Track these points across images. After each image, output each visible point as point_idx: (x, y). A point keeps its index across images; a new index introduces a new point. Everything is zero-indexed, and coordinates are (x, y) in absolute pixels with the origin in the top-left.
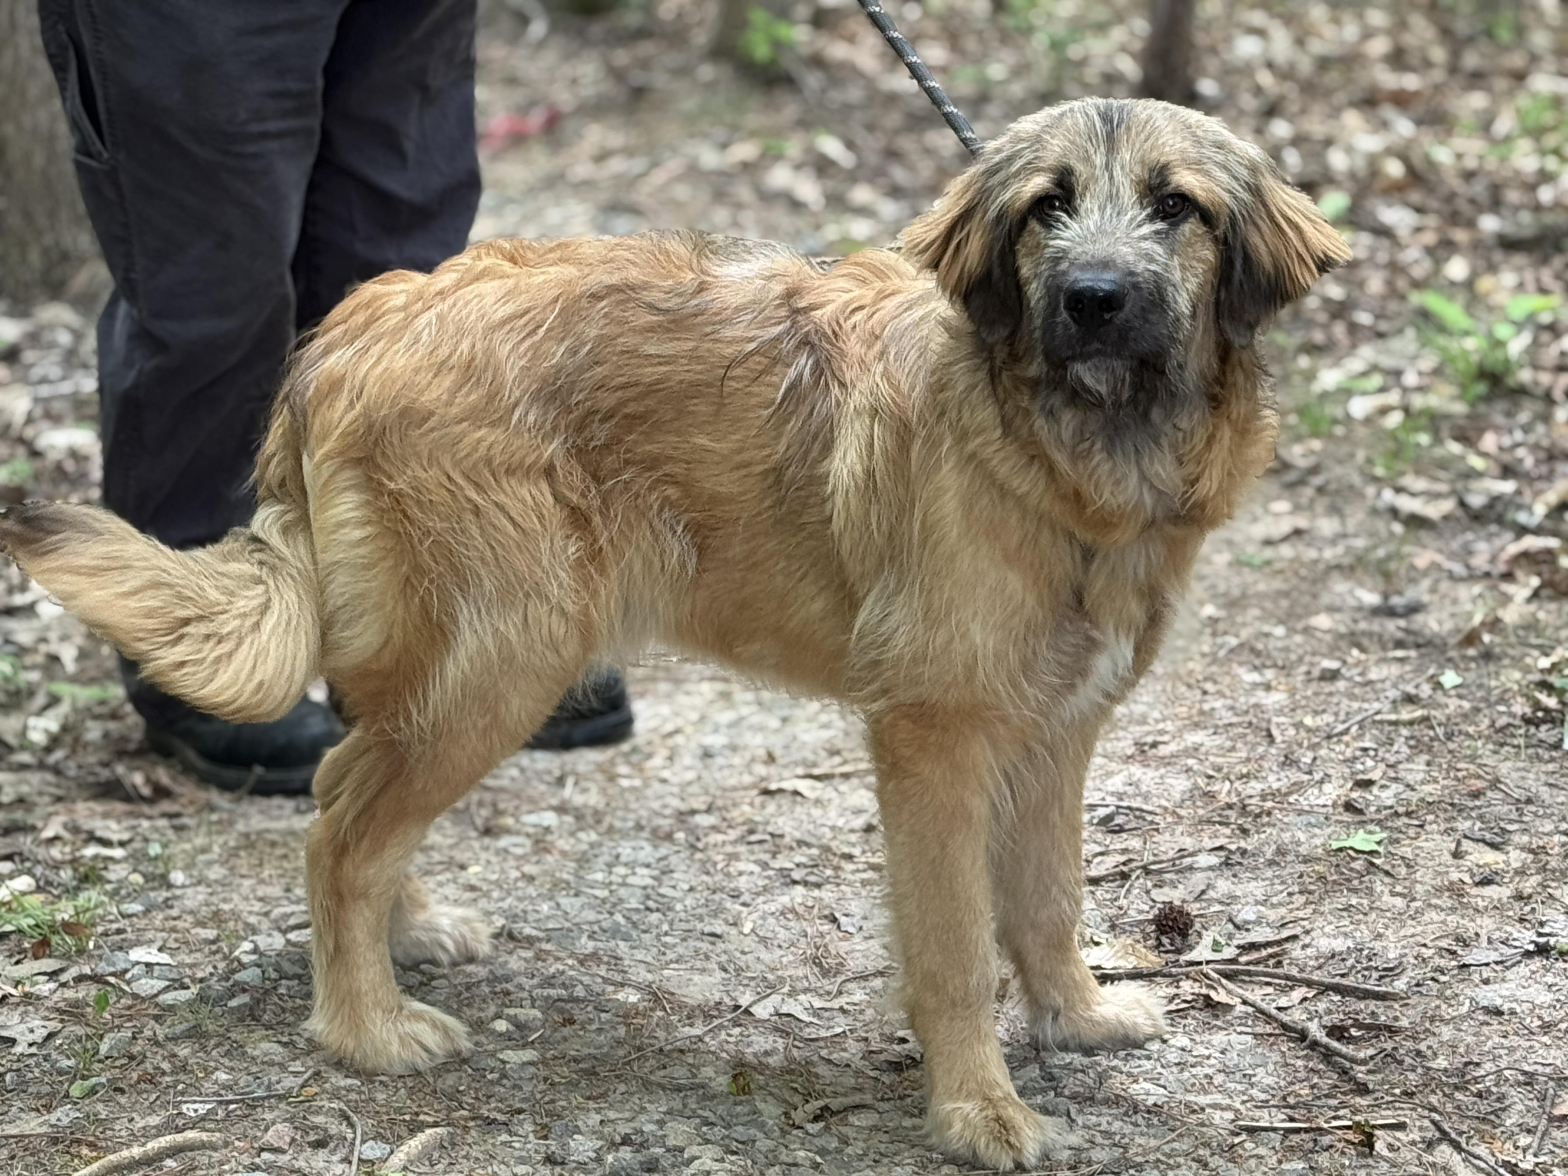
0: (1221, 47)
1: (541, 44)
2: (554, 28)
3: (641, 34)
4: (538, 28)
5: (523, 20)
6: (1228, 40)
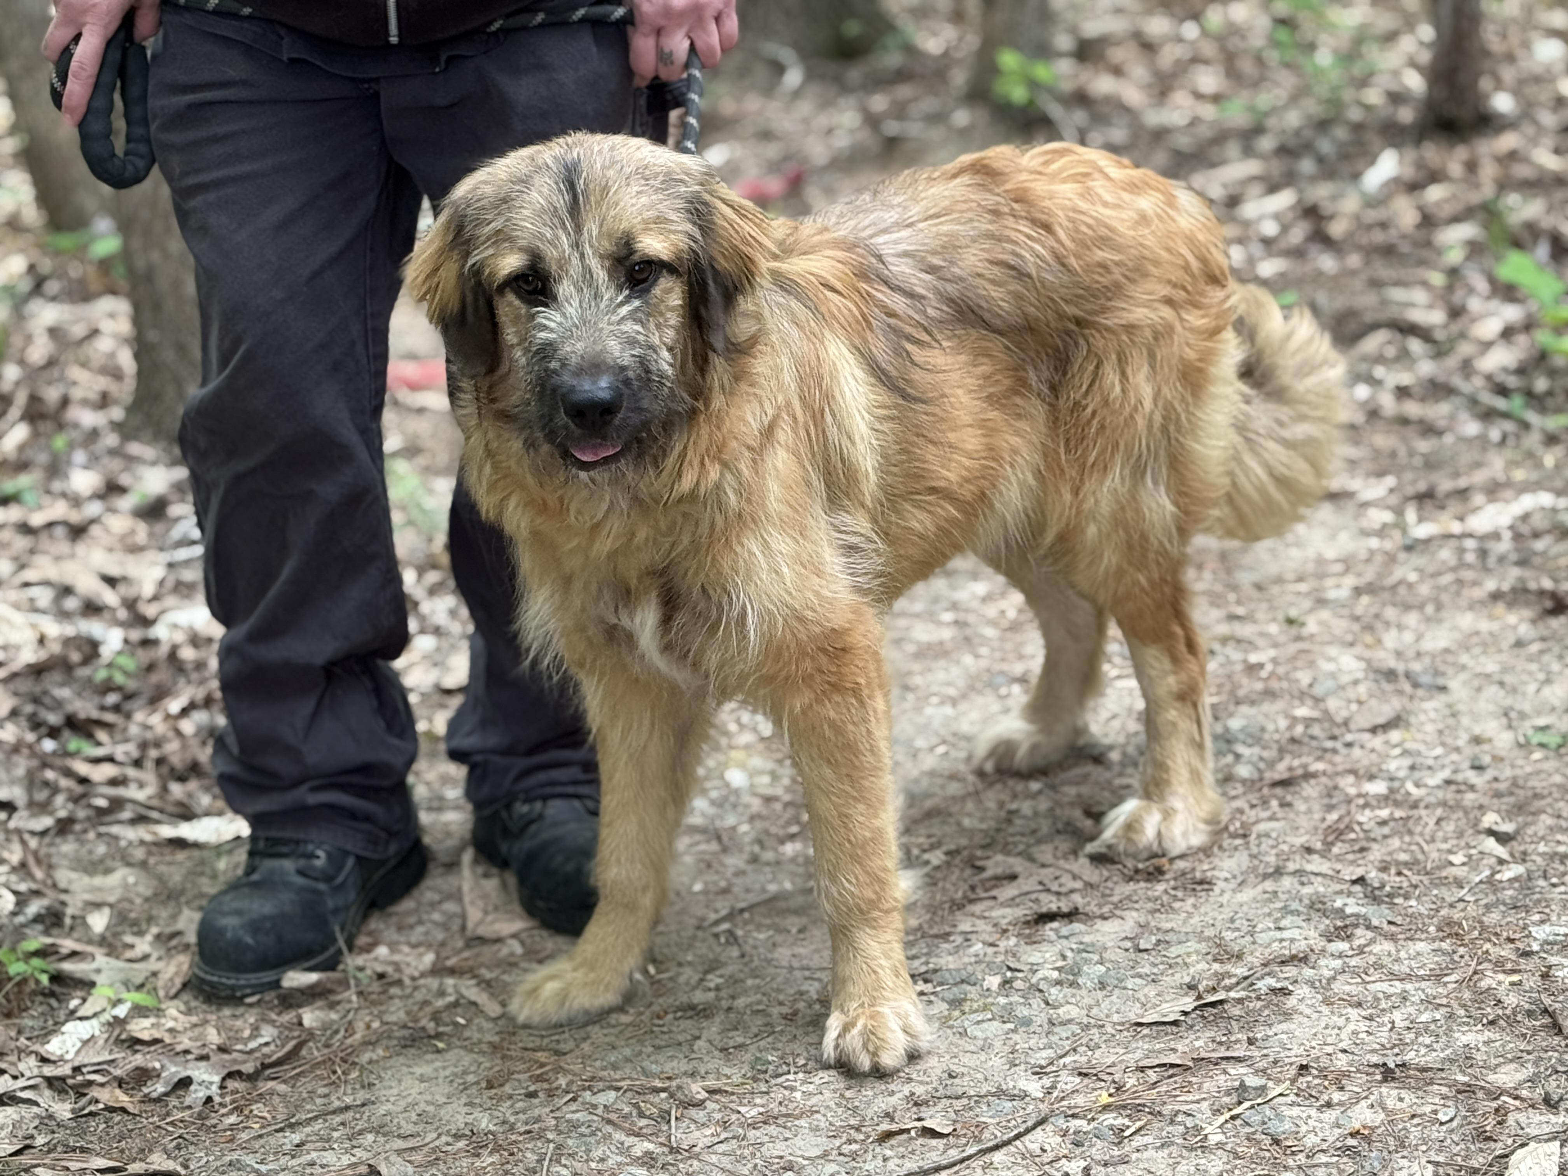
0: (1519, 53)
1: (797, 94)
2: (810, 76)
3: (902, 76)
4: (793, 77)
5: (779, 69)
6: (1526, 45)
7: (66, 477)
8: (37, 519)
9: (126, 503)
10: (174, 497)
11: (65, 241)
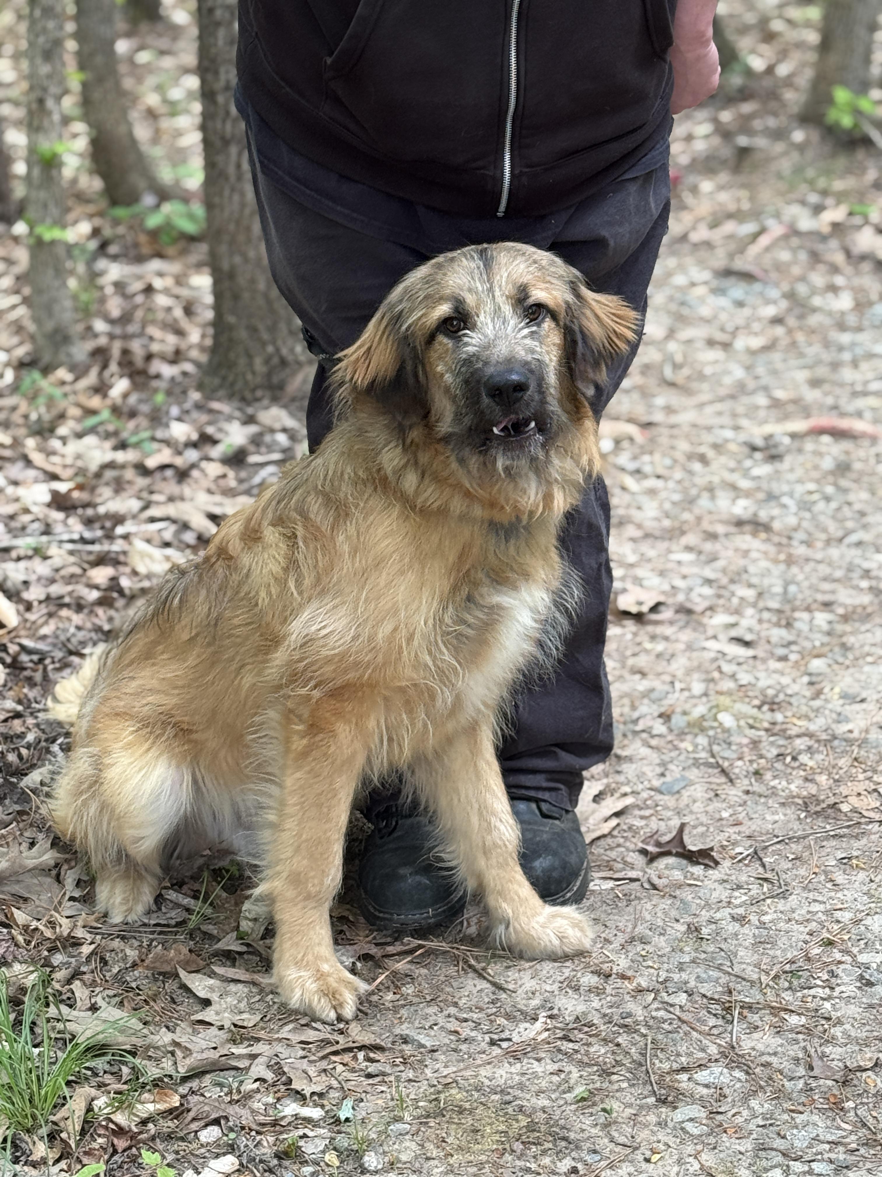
7: (167, 426)
8: (151, 463)
9: (216, 452)
10: (252, 448)
11: (121, 212)
